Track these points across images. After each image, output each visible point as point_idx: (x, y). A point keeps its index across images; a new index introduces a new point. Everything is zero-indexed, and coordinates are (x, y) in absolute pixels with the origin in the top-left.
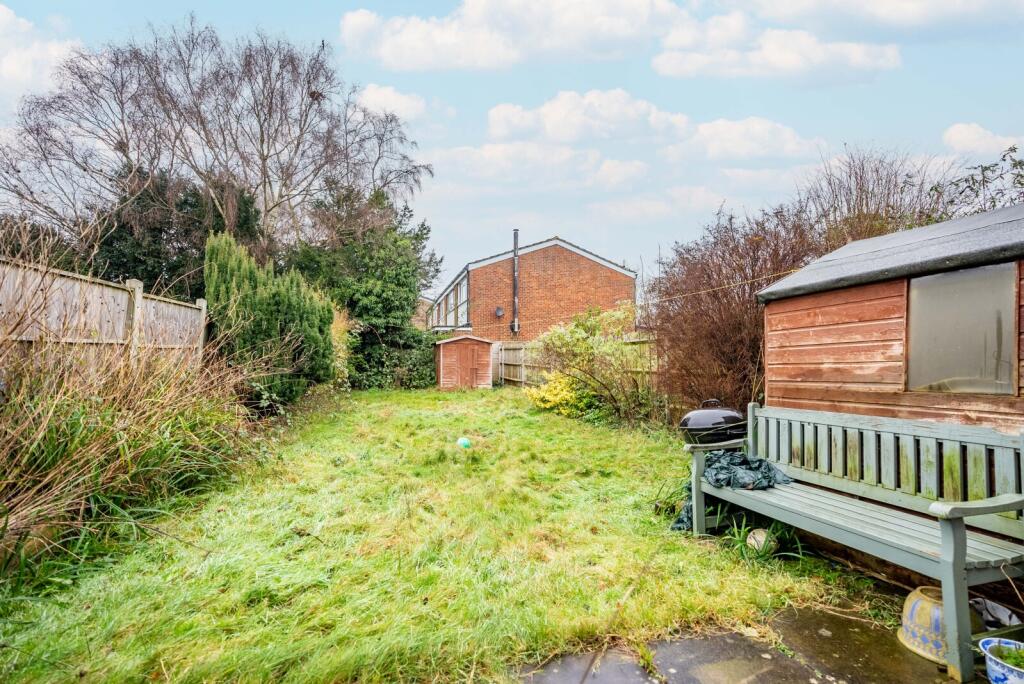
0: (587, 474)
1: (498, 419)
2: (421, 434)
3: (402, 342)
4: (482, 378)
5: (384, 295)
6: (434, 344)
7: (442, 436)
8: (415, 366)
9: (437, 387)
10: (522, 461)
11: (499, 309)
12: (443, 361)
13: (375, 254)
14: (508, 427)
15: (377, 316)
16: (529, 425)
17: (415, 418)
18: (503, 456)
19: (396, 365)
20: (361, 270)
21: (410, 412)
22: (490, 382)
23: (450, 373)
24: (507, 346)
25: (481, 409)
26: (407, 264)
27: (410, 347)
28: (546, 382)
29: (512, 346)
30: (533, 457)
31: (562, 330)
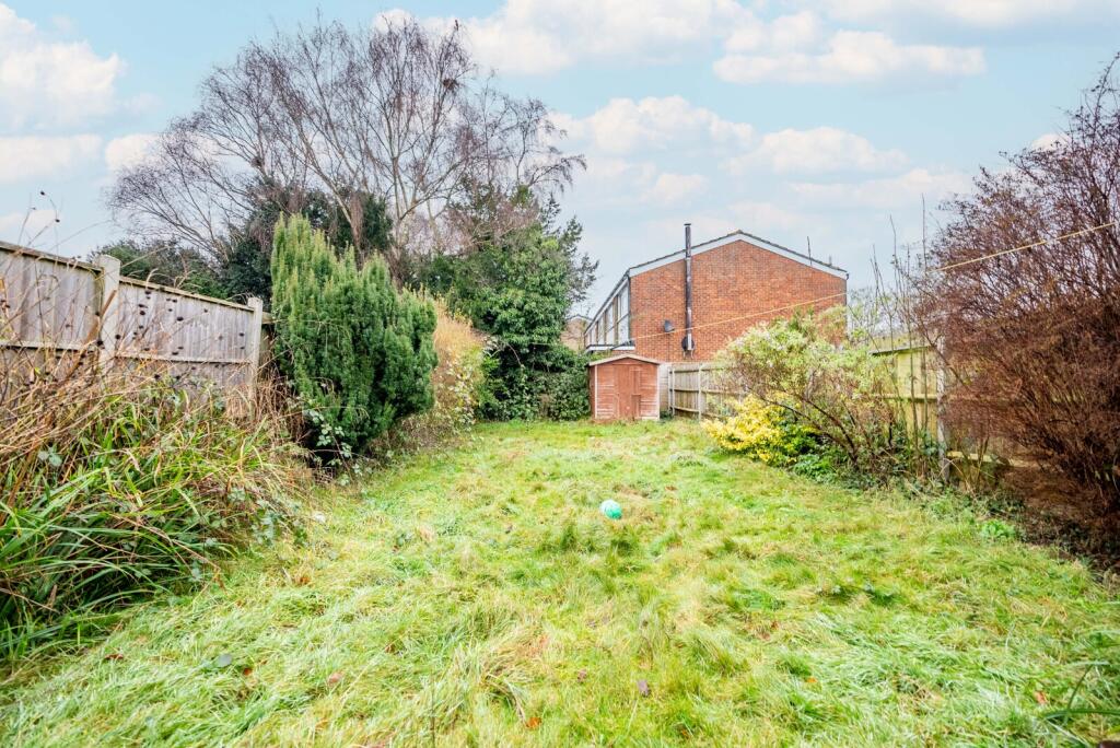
0: (842, 596)
1: (667, 466)
2: (553, 487)
3: (549, 364)
4: (646, 408)
5: (526, 307)
6: (587, 366)
7: (580, 494)
8: (565, 393)
9: (591, 419)
10: (710, 554)
11: (667, 322)
12: (598, 386)
13: (515, 258)
14: (681, 480)
15: (518, 332)
16: (713, 477)
17: (551, 461)
18: (674, 542)
19: (542, 392)
20: (498, 278)
21: (547, 452)
22: (657, 412)
23: (606, 401)
24: (679, 368)
25: (644, 449)
26: (554, 269)
27: (560, 370)
28: (734, 413)
29: (684, 368)
30: (729, 547)
31: (766, 334)
